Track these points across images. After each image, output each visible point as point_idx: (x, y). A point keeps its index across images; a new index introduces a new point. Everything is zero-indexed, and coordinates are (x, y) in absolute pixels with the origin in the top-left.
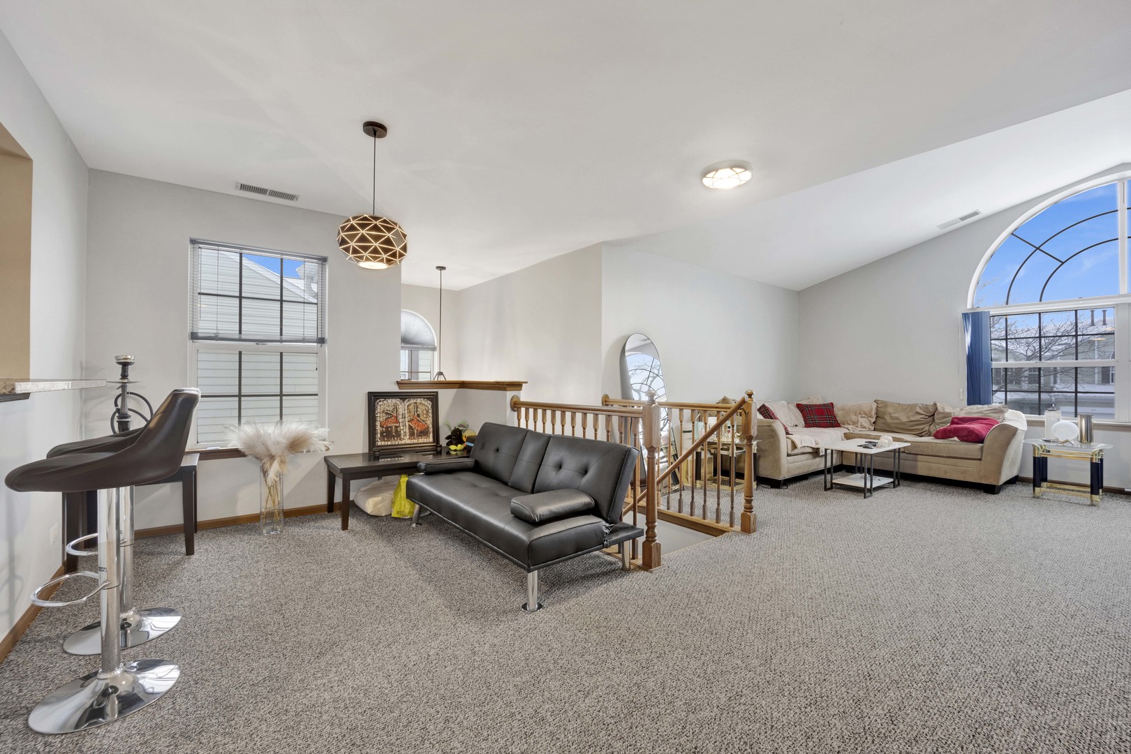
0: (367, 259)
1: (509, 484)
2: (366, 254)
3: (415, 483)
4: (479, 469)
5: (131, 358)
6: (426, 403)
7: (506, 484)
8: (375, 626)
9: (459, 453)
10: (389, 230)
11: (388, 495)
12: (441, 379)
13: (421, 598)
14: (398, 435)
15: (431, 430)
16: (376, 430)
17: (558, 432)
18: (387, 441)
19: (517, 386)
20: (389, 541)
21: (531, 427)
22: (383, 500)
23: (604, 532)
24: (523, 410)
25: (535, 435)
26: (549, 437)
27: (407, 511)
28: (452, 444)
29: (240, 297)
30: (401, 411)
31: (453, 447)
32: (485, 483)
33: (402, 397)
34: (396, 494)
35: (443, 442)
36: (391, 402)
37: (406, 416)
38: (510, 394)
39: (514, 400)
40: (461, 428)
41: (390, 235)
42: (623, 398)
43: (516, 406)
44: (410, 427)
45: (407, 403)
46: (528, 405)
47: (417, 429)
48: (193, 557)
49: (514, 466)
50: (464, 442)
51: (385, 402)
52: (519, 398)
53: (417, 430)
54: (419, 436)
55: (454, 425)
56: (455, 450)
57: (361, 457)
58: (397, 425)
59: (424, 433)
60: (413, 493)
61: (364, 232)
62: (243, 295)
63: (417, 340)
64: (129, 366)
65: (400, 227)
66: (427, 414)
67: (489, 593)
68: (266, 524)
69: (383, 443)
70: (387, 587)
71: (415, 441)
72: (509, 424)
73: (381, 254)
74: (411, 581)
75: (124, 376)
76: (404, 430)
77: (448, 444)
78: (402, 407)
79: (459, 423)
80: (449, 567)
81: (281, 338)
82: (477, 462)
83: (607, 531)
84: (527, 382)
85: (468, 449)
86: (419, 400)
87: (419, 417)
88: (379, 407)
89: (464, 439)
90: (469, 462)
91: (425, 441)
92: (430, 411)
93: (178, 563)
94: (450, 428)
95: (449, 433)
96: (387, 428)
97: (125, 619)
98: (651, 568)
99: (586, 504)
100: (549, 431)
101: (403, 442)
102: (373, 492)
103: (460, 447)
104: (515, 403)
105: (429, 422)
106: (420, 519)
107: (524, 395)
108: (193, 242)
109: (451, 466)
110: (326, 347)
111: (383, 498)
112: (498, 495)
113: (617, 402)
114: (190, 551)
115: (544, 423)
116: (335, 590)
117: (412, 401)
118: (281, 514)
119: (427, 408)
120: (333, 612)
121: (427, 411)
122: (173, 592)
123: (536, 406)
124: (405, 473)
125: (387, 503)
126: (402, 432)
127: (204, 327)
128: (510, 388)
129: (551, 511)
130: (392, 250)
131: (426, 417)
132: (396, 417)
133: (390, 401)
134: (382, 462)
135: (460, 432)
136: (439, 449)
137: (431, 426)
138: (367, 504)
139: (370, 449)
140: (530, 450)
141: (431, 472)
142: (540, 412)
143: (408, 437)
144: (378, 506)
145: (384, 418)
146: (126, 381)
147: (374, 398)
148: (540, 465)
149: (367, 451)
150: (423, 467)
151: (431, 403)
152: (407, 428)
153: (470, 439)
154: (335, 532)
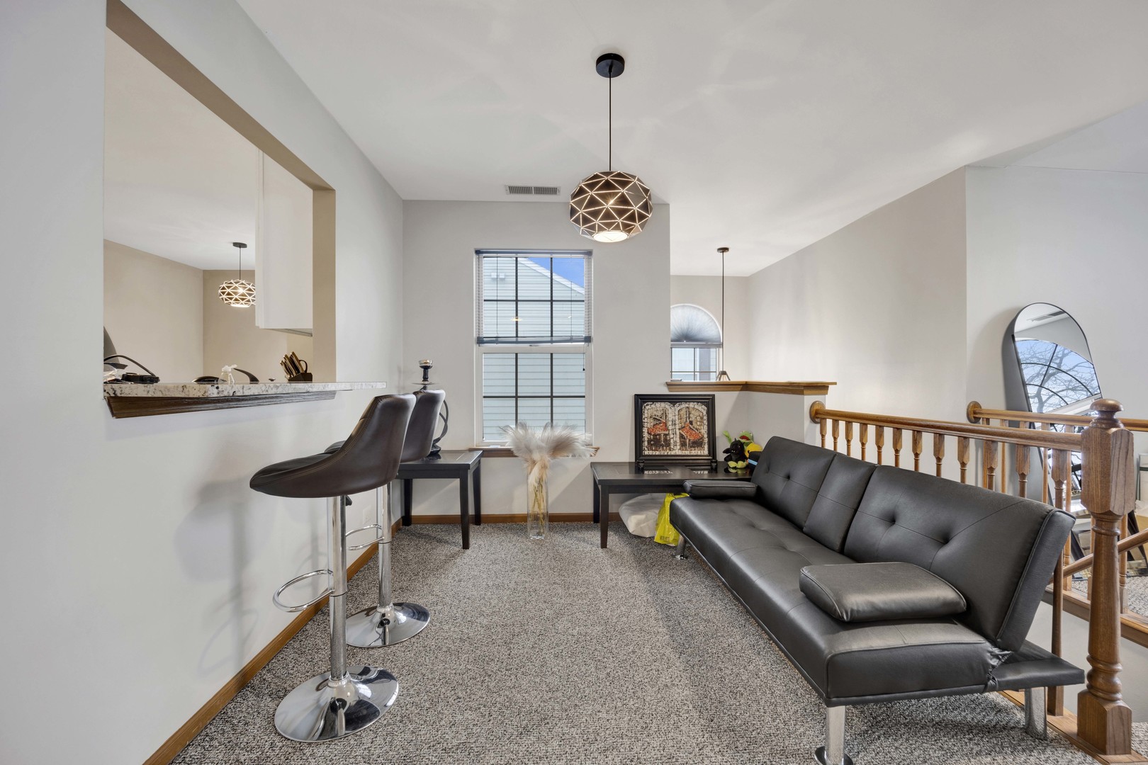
0: (601, 229)
1: (804, 529)
2: (597, 222)
3: (678, 507)
4: (761, 499)
5: (430, 362)
6: (700, 408)
7: (799, 527)
8: (598, 707)
9: (740, 472)
10: (623, 184)
11: (652, 514)
12: (724, 379)
13: (665, 679)
14: (667, 444)
15: (706, 440)
16: (643, 437)
17: (888, 460)
18: (655, 450)
19: (821, 388)
20: (645, 574)
21: (842, 449)
22: (646, 520)
23: (988, 664)
24: (829, 422)
25: (848, 461)
26: (872, 468)
27: (671, 539)
28: (731, 460)
29: (517, 301)
30: (670, 417)
31: (732, 464)
32: (767, 523)
33: (673, 400)
34: (661, 513)
35: (721, 457)
36: (660, 406)
37: (677, 422)
38: (809, 399)
39: (816, 407)
40: (743, 441)
41: (624, 191)
42: (1008, 408)
43: (818, 415)
44: (682, 436)
45: (677, 407)
46: (837, 416)
47: (690, 438)
48: (468, 552)
49: (812, 505)
50: (747, 459)
51: (653, 406)
52: (823, 405)
53: (689, 440)
54: (691, 447)
55: (735, 436)
56: (735, 468)
57: (628, 467)
58: (667, 432)
59: (697, 444)
60: (677, 520)
61: (592, 193)
62: (519, 298)
63: (700, 336)
64: (429, 370)
65: (639, 180)
66: (701, 422)
67: (762, 703)
68: (532, 528)
69: (651, 453)
70: (627, 645)
71: (687, 453)
72: (808, 442)
73: (615, 218)
74: (658, 644)
75: (425, 378)
76: (675, 439)
77: (727, 459)
78: (673, 412)
79: (742, 434)
80: (710, 634)
81: (552, 339)
82: (759, 489)
83: (994, 662)
84: (835, 384)
85: (750, 468)
86: (691, 405)
87: (692, 424)
88: (646, 412)
89: (747, 455)
90: (748, 487)
91: (699, 453)
92: (705, 418)
93: (453, 556)
94: (730, 440)
95: (728, 446)
96: (655, 435)
97: (384, 615)
98: (1105, 753)
99: (947, 604)
100: (871, 458)
101: (673, 453)
102: (638, 508)
103: (741, 464)
104: (817, 413)
105: (704, 431)
106: (685, 551)
107: (831, 402)
108: (478, 252)
109: (724, 491)
110: (592, 345)
111: (646, 517)
112: (784, 548)
113: (997, 414)
114: (466, 545)
115: (863, 444)
116: (570, 631)
117: (684, 405)
118: (547, 519)
119: (701, 414)
120: (558, 665)
121: (702, 418)
122: (436, 589)
123: (850, 418)
124: (670, 492)
125: (651, 522)
126: (672, 441)
127: (488, 332)
128: (809, 392)
129: (872, 605)
130: (628, 210)
131: (700, 425)
132: (665, 424)
133: (658, 404)
134: (648, 475)
135: (742, 445)
136: (714, 465)
137: (706, 436)
138: (629, 521)
139: (636, 459)
140: (839, 482)
141: (699, 496)
142: (856, 427)
143: (679, 447)
144: (642, 525)
145: (652, 424)
146: (426, 383)
147: (641, 400)
148: (856, 510)
149: (633, 460)
150: (688, 489)
151: (706, 408)
152: (678, 436)
153: (754, 456)
154: (594, 549)
